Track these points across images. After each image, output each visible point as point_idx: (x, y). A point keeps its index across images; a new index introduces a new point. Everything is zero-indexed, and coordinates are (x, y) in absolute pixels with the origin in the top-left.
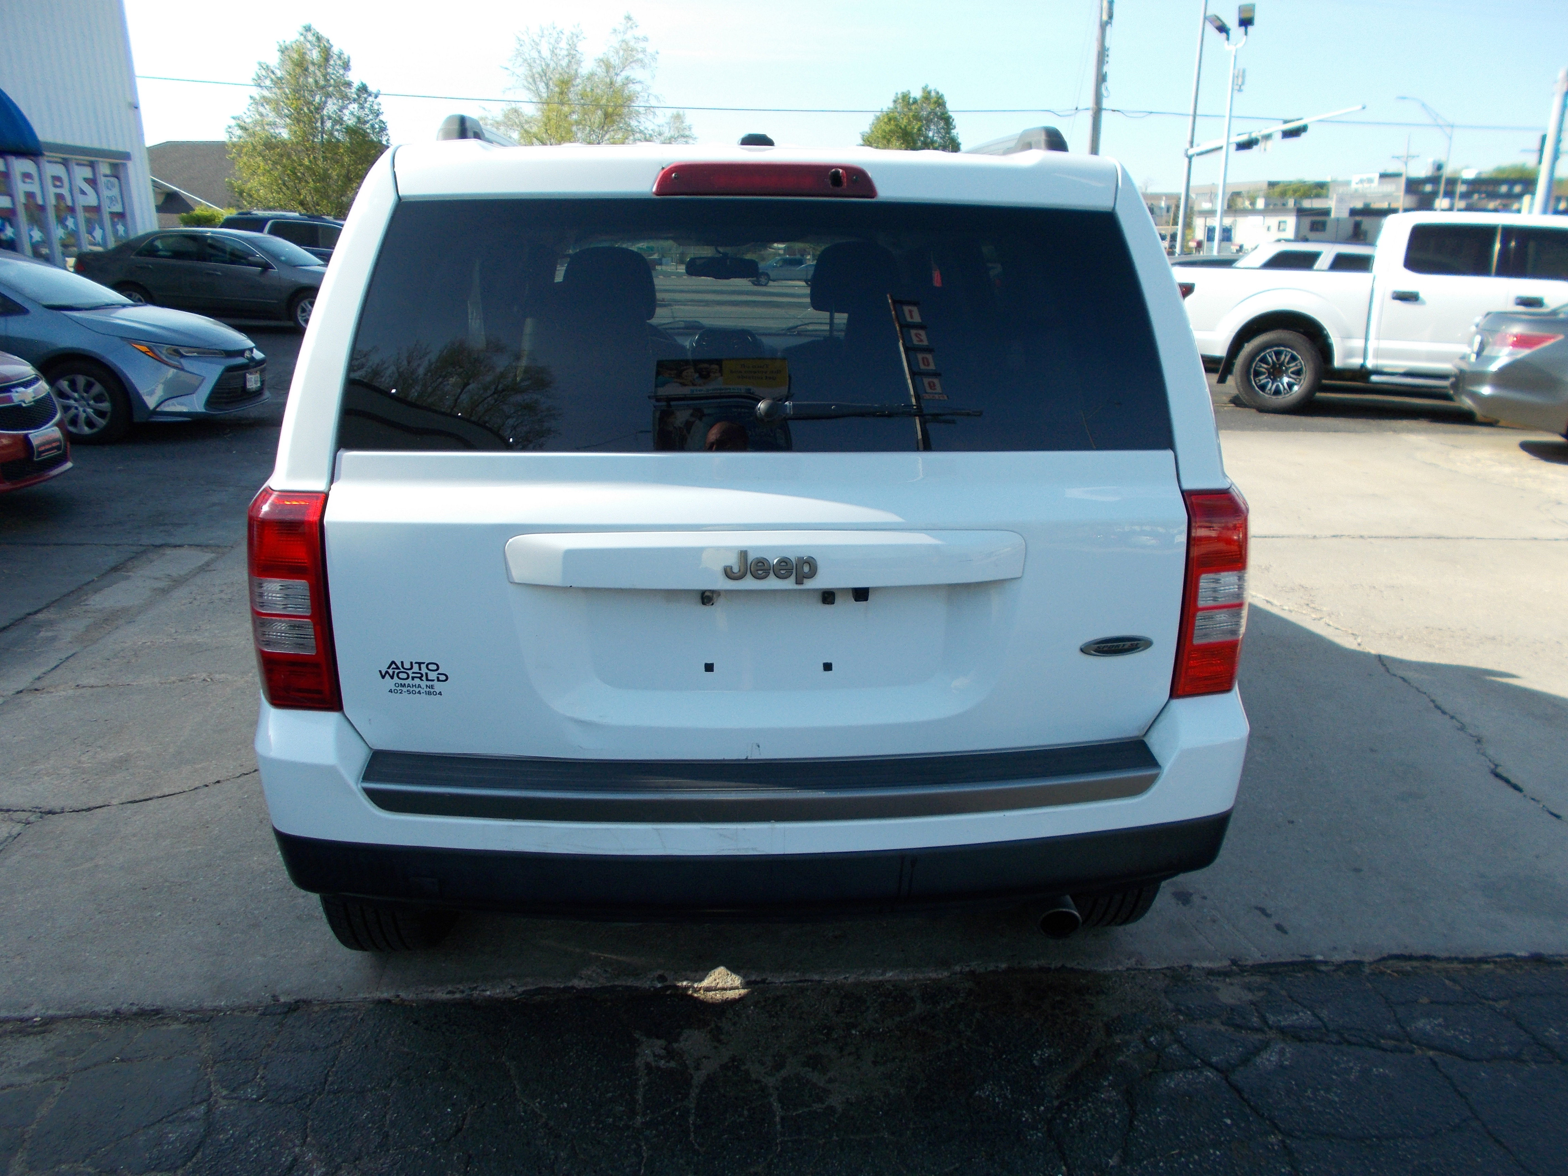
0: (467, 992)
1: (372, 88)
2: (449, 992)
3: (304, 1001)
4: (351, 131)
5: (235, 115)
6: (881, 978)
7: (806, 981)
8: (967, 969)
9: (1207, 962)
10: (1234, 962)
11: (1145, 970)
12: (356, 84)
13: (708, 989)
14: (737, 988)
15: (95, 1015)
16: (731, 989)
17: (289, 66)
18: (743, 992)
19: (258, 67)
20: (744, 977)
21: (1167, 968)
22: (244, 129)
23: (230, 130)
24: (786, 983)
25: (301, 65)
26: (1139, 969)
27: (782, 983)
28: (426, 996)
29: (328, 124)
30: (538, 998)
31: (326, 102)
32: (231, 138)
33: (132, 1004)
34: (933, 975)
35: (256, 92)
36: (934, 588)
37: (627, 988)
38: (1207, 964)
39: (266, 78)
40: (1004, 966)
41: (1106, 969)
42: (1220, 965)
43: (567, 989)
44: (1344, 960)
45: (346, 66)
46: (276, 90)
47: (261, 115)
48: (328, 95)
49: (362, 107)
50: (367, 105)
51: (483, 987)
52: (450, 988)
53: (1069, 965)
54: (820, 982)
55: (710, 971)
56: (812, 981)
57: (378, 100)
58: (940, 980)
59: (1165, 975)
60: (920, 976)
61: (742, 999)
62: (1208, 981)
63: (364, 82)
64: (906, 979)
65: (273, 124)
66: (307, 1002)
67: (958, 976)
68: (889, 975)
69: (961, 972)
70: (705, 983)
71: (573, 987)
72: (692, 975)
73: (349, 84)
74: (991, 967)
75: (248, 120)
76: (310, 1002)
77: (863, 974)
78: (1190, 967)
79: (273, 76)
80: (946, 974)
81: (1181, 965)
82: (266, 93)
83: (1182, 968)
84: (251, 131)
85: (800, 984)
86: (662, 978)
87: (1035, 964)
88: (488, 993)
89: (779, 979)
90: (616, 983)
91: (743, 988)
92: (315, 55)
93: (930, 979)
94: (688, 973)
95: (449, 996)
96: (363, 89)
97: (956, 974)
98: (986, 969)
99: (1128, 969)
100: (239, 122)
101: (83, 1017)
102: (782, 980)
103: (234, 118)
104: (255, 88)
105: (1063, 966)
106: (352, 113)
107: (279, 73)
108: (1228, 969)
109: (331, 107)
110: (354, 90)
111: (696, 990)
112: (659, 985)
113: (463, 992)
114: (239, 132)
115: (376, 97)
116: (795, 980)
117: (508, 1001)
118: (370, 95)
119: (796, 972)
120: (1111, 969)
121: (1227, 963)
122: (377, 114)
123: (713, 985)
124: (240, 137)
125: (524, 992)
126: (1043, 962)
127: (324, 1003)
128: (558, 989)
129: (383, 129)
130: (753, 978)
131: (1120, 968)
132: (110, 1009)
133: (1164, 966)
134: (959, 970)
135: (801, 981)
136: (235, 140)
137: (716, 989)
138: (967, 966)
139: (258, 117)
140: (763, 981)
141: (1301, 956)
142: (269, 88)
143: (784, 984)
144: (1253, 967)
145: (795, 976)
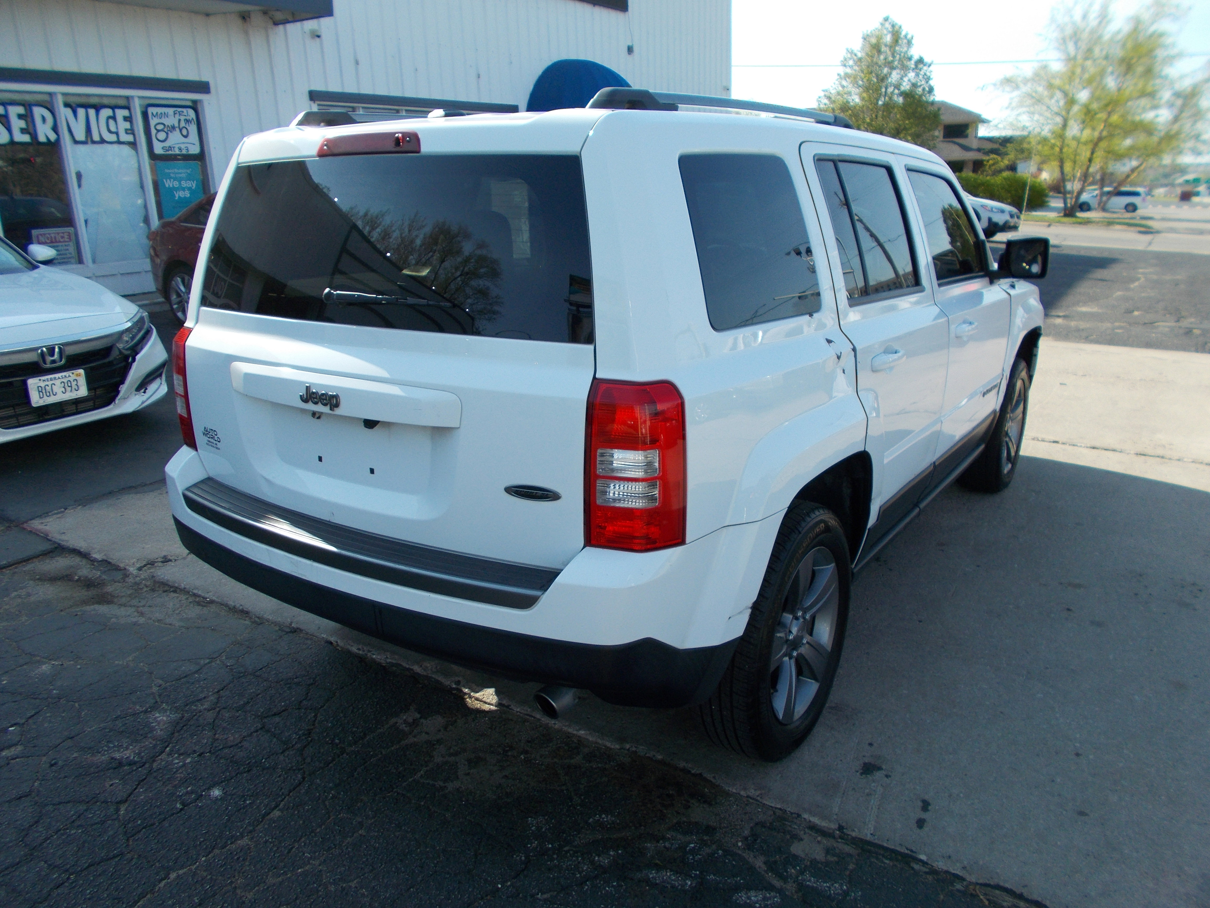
0: (366, 652)
1: (927, 60)
2: (359, 649)
3: (300, 629)
4: (906, 95)
5: (825, 88)
6: (575, 732)
7: (532, 716)
8: (634, 749)
9: (817, 819)
10: (841, 828)
11: (761, 803)
12: (916, 57)
13: (477, 699)
14: (492, 705)
15: (226, 605)
16: (489, 704)
17: (868, 49)
18: (493, 708)
19: (845, 51)
20: (499, 700)
21: (780, 809)
22: (829, 98)
23: (819, 99)
24: (520, 713)
25: (877, 48)
26: (757, 800)
27: (517, 712)
28: (349, 647)
29: (890, 90)
30: (394, 668)
31: (890, 74)
32: (819, 105)
33: (241, 605)
34: (608, 744)
35: (842, 71)
36: (424, 428)
37: (437, 681)
38: (815, 820)
39: (850, 59)
40: (660, 757)
41: (730, 789)
42: (826, 825)
43: (409, 670)
44: (945, 868)
45: (909, 43)
46: (856, 68)
47: (843, 87)
48: (893, 68)
49: (917, 75)
50: (922, 73)
51: (374, 653)
52: (360, 647)
53: (705, 775)
54: (539, 720)
55: (486, 688)
56: (534, 718)
57: (931, 68)
58: (611, 749)
59: (774, 813)
60: (600, 741)
61: (490, 712)
62: (802, 832)
63: (922, 56)
64: (591, 739)
65: (849, 94)
66: (301, 630)
67: (626, 752)
68: (582, 732)
69: (628, 750)
70: (477, 695)
71: (412, 670)
72: (474, 687)
73: (910, 59)
74: (650, 754)
75: (833, 92)
76: (302, 630)
77: (566, 726)
78: (799, 815)
79: (855, 58)
80: (617, 746)
81: (792, 811)
82: (849, 70)
83: (792, 813)
84: (833, 99)
85: (528, 717)
86: (458, 683)
87: (682, 764)
88: (374, 656)
89: (517, 709)
90: (433, 676)
91: (496, 706)
92: (888, 39)
93: (605, 746)
94: (473, 685)
95: (357, 651)
96: (921, 61)
97: (624, 749)
98: (646, 754)
99: (748, 797)
100: (826, 93)
101: (223, 605)
102: (518, 710)
103: (823, 91)
104: (842, 67)
105: (701, 774)
106: (909, 80)
107: (859, 55)
108: (831, 831)
109: (895, 77)
110: (913, 62)
111: (470, 697)
112: (454, 686)
113: (364, 651)
114: (826, 101)
115: (929, 66)
116: (526, 713)
117: (379, 664)
118: (925, 65)
119: (530, 708)
120: (734, 791)
121: (834, 826)
122: (928, 79)
123: (481, 698)
124: (825, 104)
125: (390, 662)
126: (689, 766)
127: (307, 634)
128: (405, 668)
129: (931, 90)
130: (504, 702)
131: (743, 793)
132: (233, 604)
133: (779, 806)
134: (627, 748)
135: (528, 715)
136: (822, 106)
137: (481, 701)
138: (636, 747)
139: (840, 88)
140: (508, 707)
141: (907, 849)
142: (851, 67)
143: (519, 713)
144: (854, 839)
145: (527, 710)
